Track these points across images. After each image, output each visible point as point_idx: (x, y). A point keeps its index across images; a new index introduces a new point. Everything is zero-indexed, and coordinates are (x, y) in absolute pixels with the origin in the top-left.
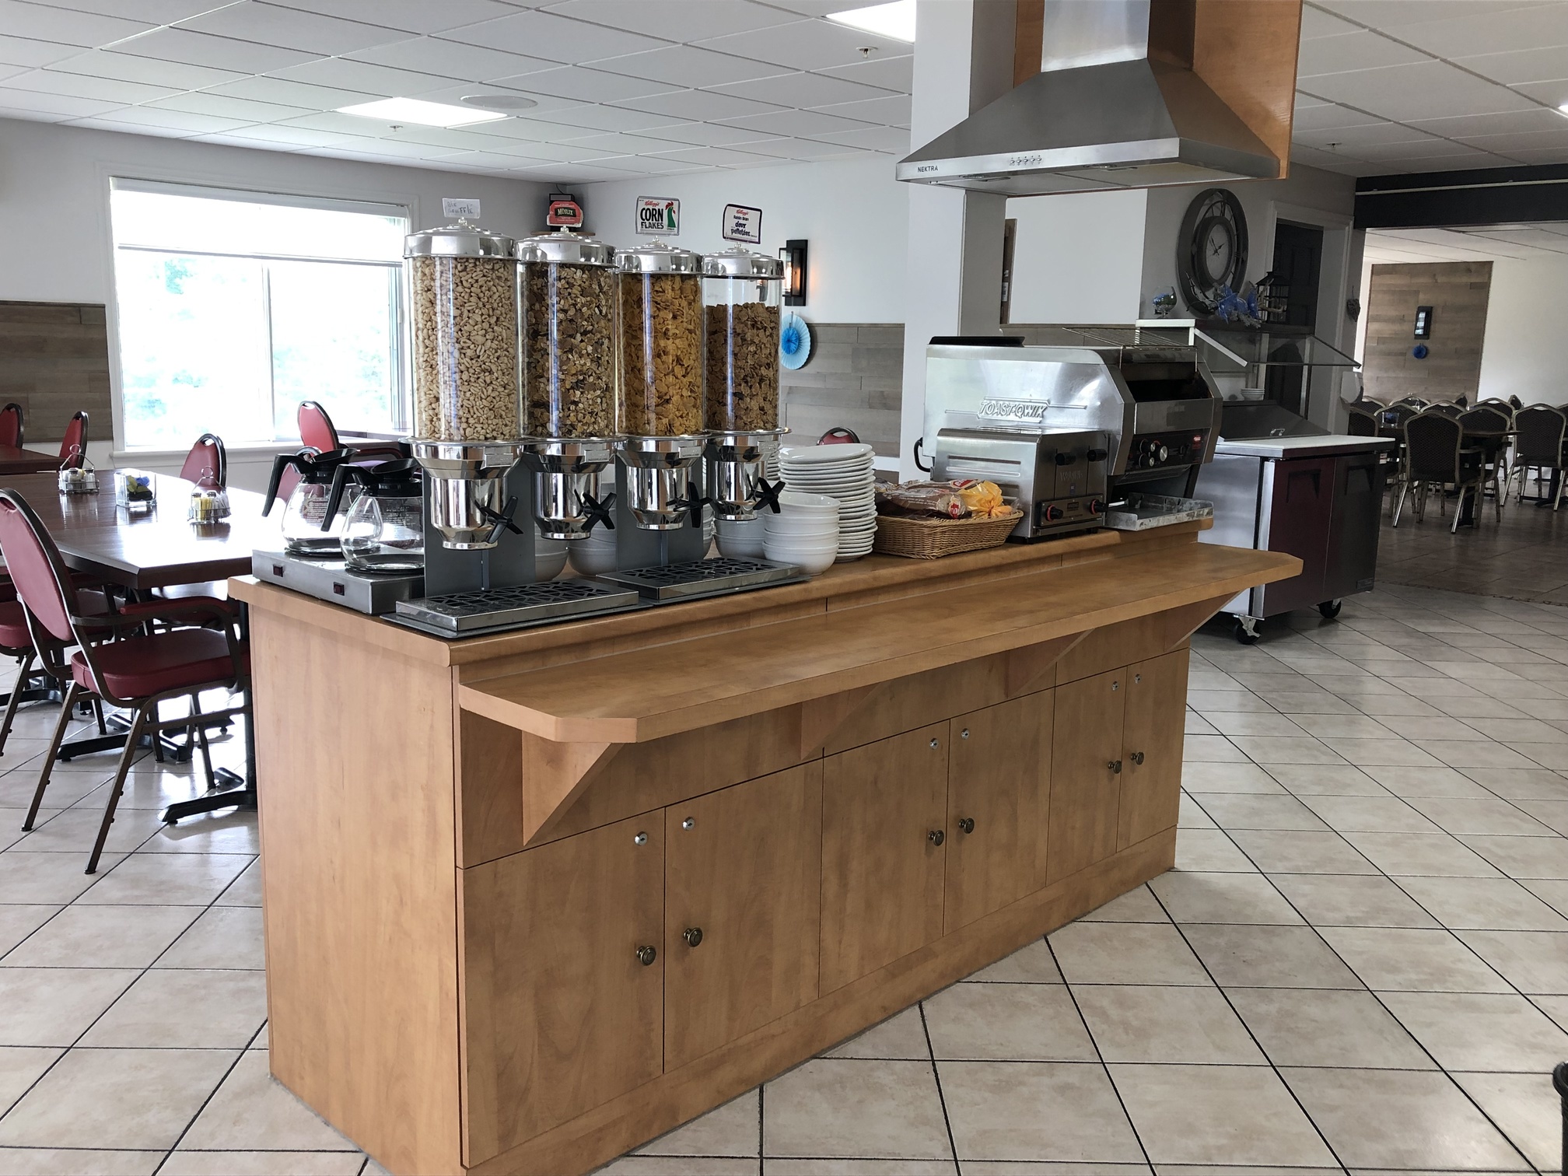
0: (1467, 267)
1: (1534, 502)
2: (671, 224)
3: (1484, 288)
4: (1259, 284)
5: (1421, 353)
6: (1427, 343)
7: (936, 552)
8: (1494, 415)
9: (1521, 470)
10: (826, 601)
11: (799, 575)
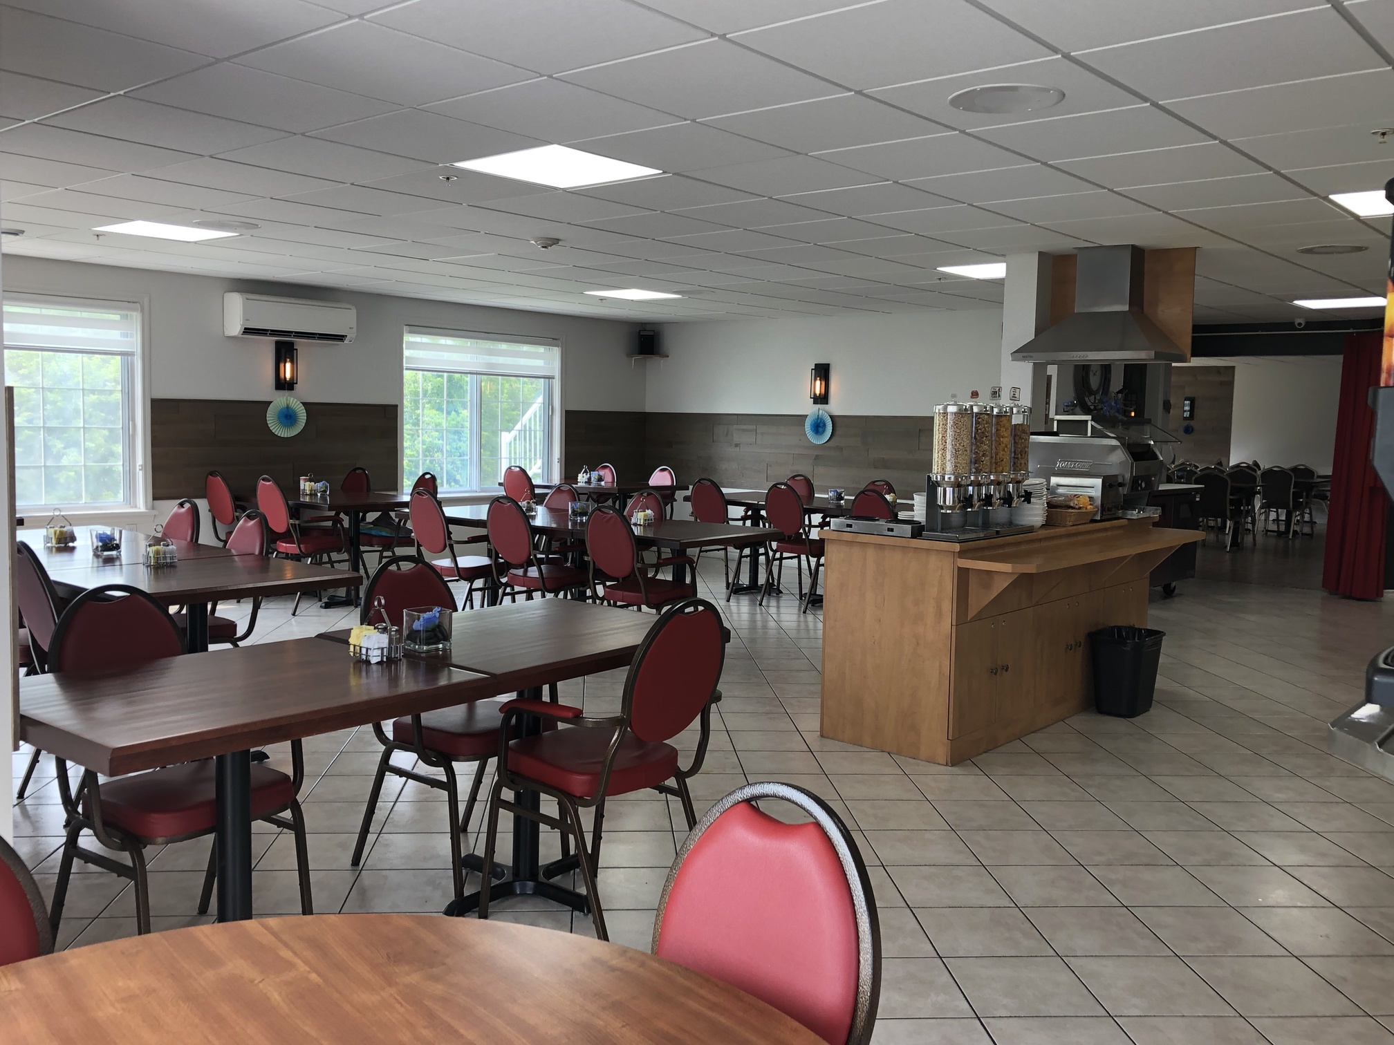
0: (1218, 370)
1: (1276, 534)
2: (999, 396)
3: (1231, 384)
4: (1118, 393)
5: (1188, 430)
6: (1192, 423)
7: (1071, 524)
8: (1245, 473)
9: (1265, 511)
10: (1040, 540)
11: (1031, 529)
